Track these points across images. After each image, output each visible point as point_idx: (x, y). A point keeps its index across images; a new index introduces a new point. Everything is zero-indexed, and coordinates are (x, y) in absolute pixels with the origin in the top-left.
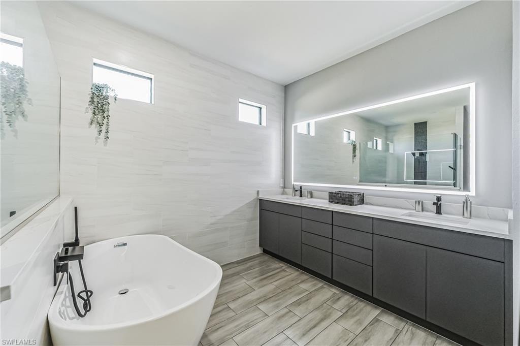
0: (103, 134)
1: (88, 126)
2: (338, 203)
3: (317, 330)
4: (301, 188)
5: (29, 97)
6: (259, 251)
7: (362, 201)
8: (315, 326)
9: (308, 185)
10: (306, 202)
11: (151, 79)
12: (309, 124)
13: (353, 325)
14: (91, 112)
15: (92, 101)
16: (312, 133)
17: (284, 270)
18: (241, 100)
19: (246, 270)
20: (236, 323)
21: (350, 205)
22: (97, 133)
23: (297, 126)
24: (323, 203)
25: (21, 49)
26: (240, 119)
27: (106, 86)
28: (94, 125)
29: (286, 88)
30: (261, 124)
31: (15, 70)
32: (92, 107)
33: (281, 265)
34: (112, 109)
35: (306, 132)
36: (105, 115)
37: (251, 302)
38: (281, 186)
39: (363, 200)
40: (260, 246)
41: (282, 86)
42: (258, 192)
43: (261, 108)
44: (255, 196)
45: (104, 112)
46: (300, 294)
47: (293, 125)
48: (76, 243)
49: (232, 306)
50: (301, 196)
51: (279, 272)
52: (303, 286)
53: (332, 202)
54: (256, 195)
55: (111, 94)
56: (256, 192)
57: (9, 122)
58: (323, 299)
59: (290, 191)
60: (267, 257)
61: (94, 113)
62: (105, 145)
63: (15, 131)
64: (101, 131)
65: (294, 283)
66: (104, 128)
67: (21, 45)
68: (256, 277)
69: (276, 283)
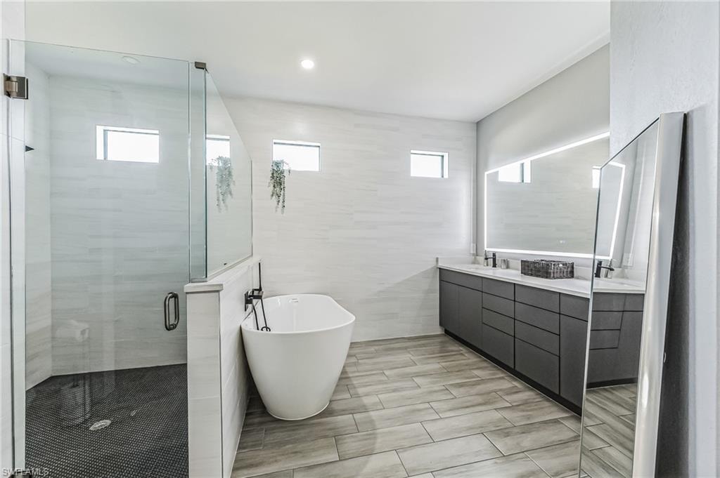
0: (281, 203)
1: (270, 197)
2: (531, 275)
3: (467, 410)
4: (494, 255)
5: (234, 180)
6: (438, 331)
7: (571, 274)
8: (467, 407)
9: (502, 251)
10: (500, 274)
11: (319, 147)
12: (522, 165)
13: (518, 417)
14: (272, 185)
15: (273, 177)
16: (527, 179)
17: (462, 354)
18: (412, 151)
19: (415, 347)
20: (385, 386)
21: (547, 278)
22: (276, 203)
23: (498, 172)
24: (514, 275)
25: (228, 142)
26: (413, 174)
27: (282, 162)
28: (274, 197)
29: (478, 124)
30: (443, 177)
31: (225, 161)
32: (273, 180)
33: (461, 348)
34: (287, 181)
35: (517, 179)
36: (282, 187)
37: (408, 374)
38: (472, 252)
39: (572, 272)
40: (441, 324)
41: (473, 123)
42: (437, 259)
43: (443, 156)
44: (433, 264)
45: (281, 184)
46: (468, 378)
47: (486, 173)
48: (260, 290)
49: (387, 373)
50: (495, 265)
51: (455, 355)
52: (476, 372)
53: (525, 274)
54: (435, 263)
55: (285, 168)
56: (435, 260)
57: (223, 200)
58: (495, 388)
59: (481, 259)
60: (447, 338)
61: (274, 186)
62: (283, 212)
63: (226, 206)
64: (279, 201)
65: (467, 367)
66: (281, 198)
67: (228, 140)
68: (423, 355)
69: (444, 364)
